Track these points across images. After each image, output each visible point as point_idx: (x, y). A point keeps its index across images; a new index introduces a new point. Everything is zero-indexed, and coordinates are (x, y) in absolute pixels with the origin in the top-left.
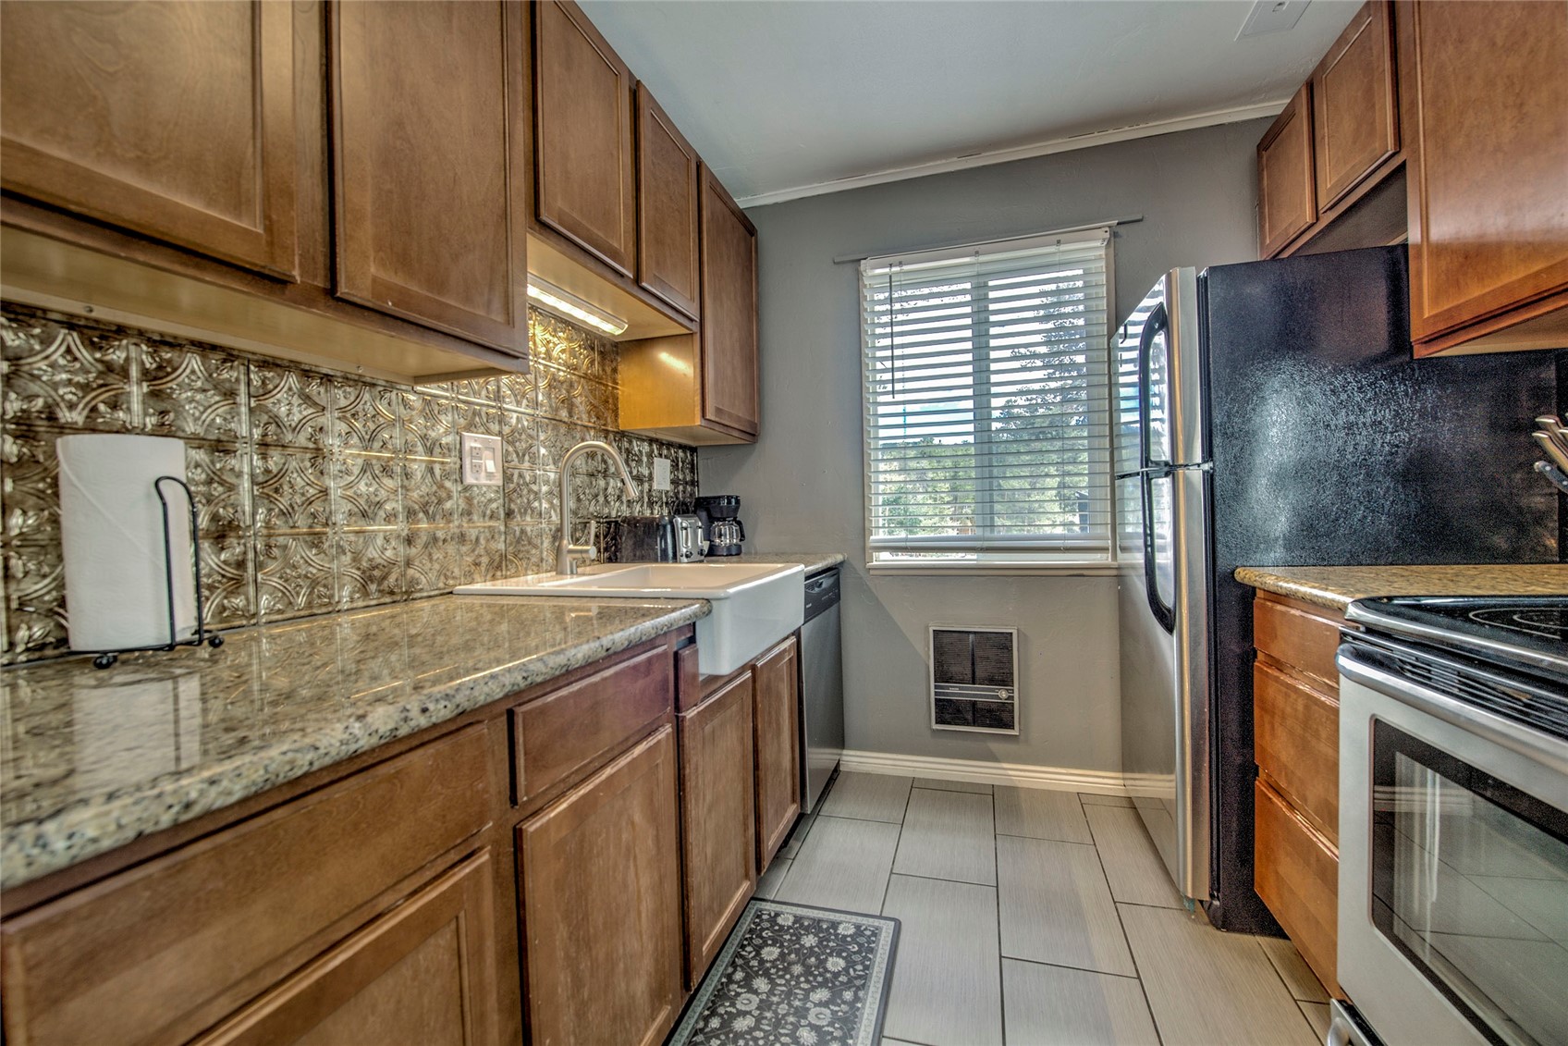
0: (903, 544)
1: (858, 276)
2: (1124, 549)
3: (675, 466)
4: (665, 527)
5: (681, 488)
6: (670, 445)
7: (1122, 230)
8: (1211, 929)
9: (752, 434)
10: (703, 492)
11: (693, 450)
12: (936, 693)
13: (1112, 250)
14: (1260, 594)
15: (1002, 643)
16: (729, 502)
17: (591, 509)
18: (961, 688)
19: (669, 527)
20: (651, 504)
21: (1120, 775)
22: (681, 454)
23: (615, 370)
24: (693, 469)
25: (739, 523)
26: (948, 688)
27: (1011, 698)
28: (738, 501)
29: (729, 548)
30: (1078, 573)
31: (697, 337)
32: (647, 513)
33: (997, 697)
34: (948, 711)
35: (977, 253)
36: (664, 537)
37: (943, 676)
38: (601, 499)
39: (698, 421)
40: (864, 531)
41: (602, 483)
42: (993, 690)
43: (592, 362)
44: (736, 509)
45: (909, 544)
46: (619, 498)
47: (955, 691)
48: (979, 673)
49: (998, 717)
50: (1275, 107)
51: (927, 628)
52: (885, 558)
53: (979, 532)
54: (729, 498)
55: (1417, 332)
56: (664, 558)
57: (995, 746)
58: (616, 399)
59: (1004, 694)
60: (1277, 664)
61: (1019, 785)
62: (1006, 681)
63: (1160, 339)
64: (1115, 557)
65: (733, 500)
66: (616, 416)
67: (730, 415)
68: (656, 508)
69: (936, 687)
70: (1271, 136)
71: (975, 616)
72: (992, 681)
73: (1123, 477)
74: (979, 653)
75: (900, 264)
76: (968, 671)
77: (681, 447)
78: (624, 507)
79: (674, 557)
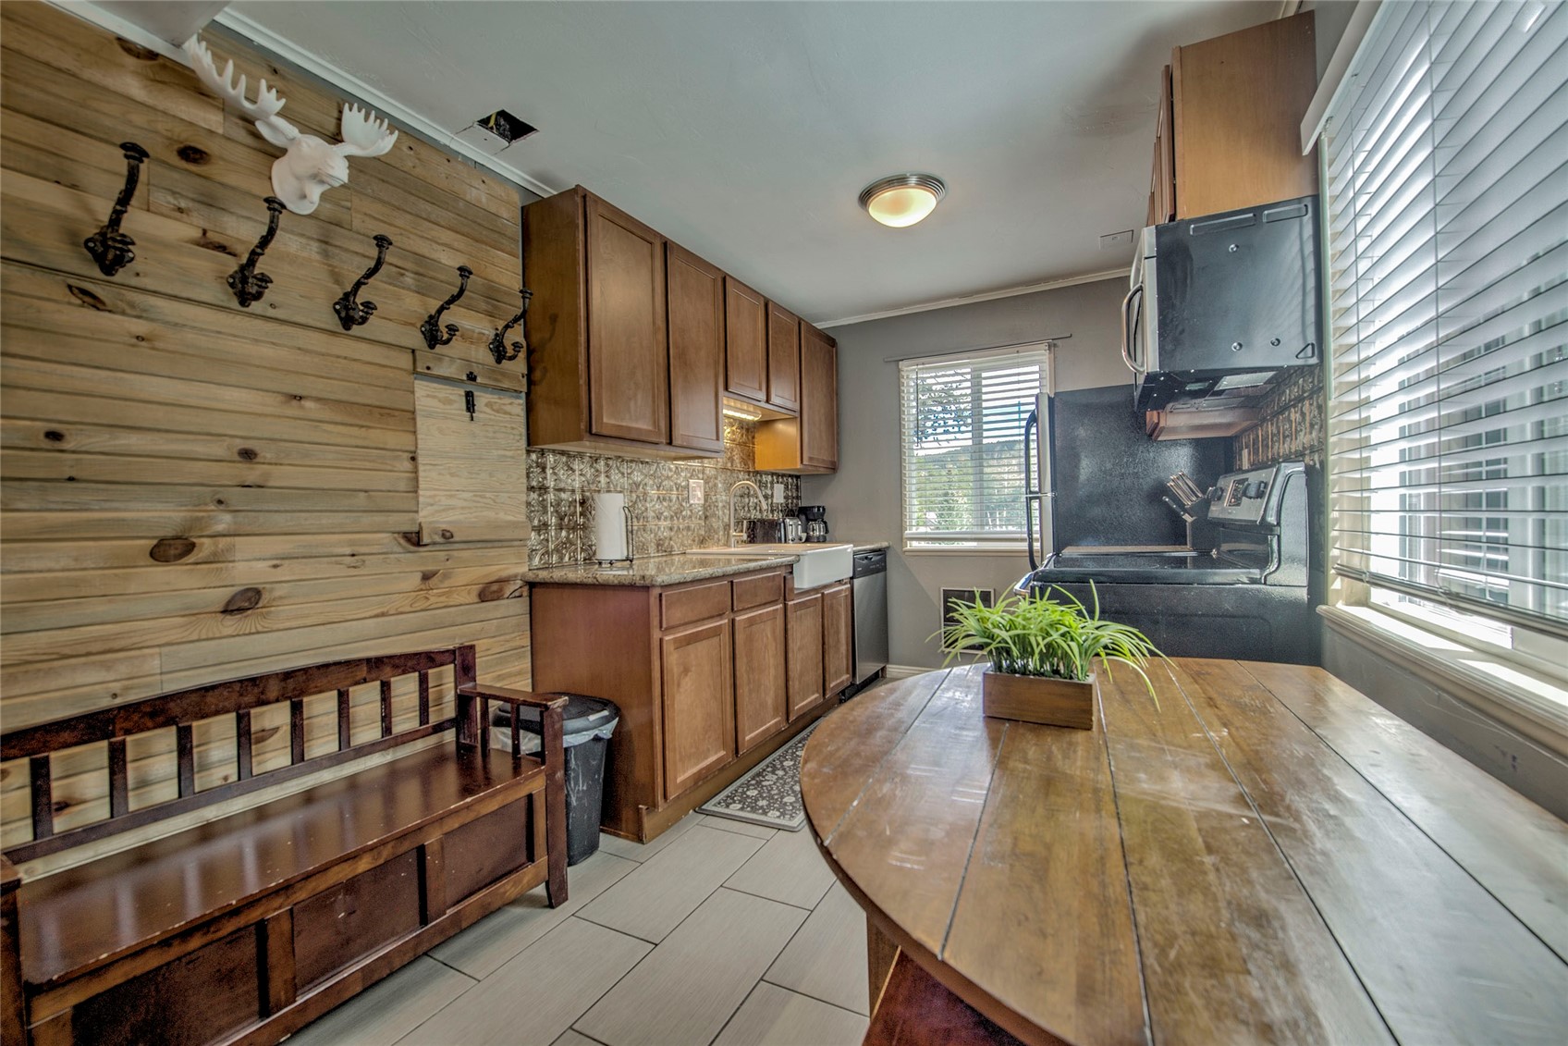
0: (926, 536)
1: (899, 371)
3: (786, 488)
4: (780, 524)
5: (790, 501)
6: (783, 476)
7: (1057, 343)
9: (834, 468)
10: (804, 503)
11: (798, 477)
13: (1052, 355)
15: (985, 598)
16: (819, 510)
17: (742, 514)
19: (782, 524)
20: (772, 511)
22: (790, 480)
23: (753, 437)
24: (797, 488)
25: (825, 523)
28: (824, 509)
29: (818, 538)
31: (799, 419)
32: (770, 517)
35: (973, 357)
36: (780, 530)
37: (948, 618)
38: (746, 509)
39: (799, 462)
40: (901, 528)
41: (747, 500)
43: (742, 436)
44: (823, 514)
46: (755, 508)
51: (939, 588)
52: (915, 545)
53: (975, 529)
54: (819, 507)
56: (780, 541)
58: (754, 453)
65: (821, 509)
66: (754, 463)
67: (818, 460)
68: (776, 513)
69: (944, 625)
75: (923, 364)
77: (790, 476)
78: (758, 513)
79: (785, 542)
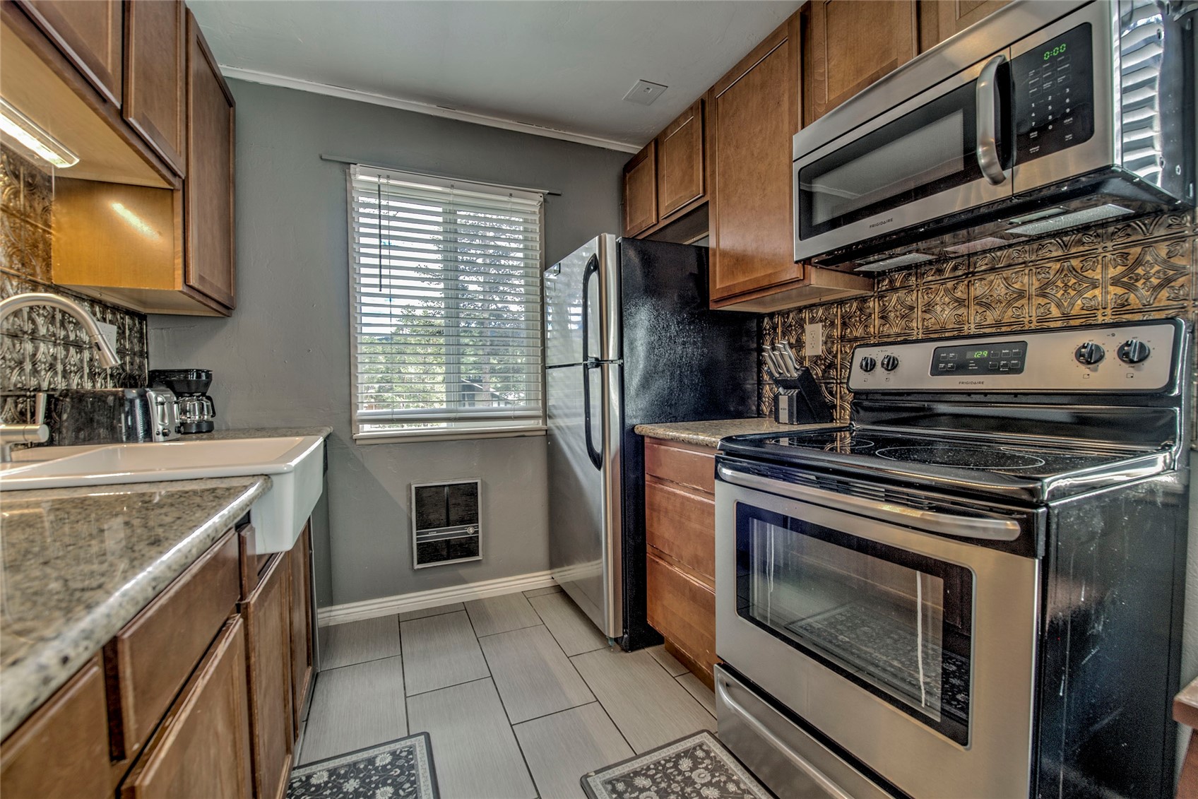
0: (390, 417)
1: (347, 177)
2: (550, 417)
3: (121, 334)
4: (132, 402)
5: (128, 359)
6: (115, 309)
7: (550, 198)
8: (623, 654)
9: (226, 309)
10: (154, 364)
11: (142, 318)
12: (418, 539)
13: (543, 210)
14: (647, 440)
15: (470, 492)
16: (199, 376)
17: (14, 379)
18: (438, 532)
19: (138, 402)
20: (92, 376)
21: (549, 572)
22: (128, 320)
23: (46, 210)
24: (142, 338)
25: (209, 398)
26: (427, 533)
27: (477, 532)
28: (209, 375)
29: (199, 424)
30: (521, 435)
31: (179, 195)
32: (88, 386)
33: (466, 533)
34: (428, 553)
35: (452, 187)
36: (131, 412)
37: (423, 524)
38: (28, 366)
39: (179, 286)
40: (350, 405)
41: (29, 347)
42: (463, 529)
43: (16, 194)
44: (207, 384)
45: (395, 417)
46: (52, 367)
47: (433, 535)
48: (453, 517)
49: (468, 548)
50: (634, 149)
51: (410, 486)
52: (367, 429)
53: (452, 406)
54: (199, 372)
55: (713, 296)
57: (463, 572)
58: (48, 245)
59: (471, 530)
60: (660, 480)
61: (482, 597)
62: (472, 519)
63: (594, 276)
64: (545, 422)
65: (203, 374)
66: (48, 265)
67: (211, 284)
68: (99, 381)
69: (418, 534)
70: (631, 165)
71: (448, 473)
72: (462, 521)
73: (550, 367)
74: (452, 501)
75: (388, 177)
76: (444, 517)
77: (128, 312)
78: (59, 378)
79: (148, 435)
